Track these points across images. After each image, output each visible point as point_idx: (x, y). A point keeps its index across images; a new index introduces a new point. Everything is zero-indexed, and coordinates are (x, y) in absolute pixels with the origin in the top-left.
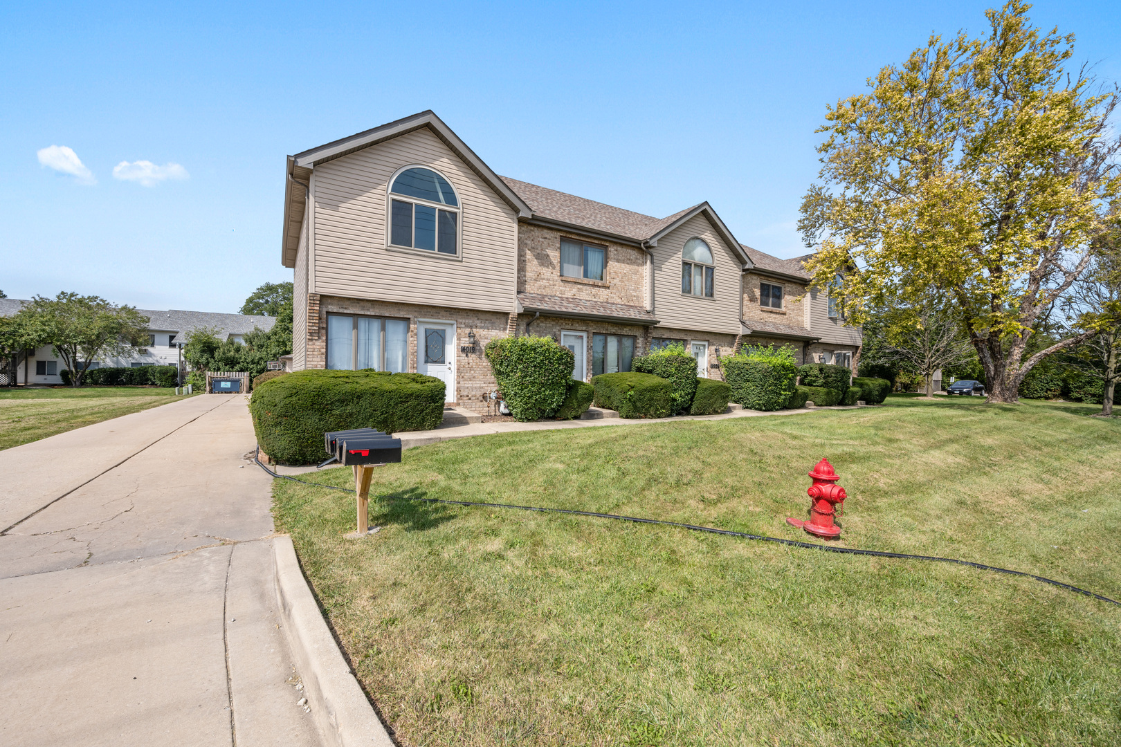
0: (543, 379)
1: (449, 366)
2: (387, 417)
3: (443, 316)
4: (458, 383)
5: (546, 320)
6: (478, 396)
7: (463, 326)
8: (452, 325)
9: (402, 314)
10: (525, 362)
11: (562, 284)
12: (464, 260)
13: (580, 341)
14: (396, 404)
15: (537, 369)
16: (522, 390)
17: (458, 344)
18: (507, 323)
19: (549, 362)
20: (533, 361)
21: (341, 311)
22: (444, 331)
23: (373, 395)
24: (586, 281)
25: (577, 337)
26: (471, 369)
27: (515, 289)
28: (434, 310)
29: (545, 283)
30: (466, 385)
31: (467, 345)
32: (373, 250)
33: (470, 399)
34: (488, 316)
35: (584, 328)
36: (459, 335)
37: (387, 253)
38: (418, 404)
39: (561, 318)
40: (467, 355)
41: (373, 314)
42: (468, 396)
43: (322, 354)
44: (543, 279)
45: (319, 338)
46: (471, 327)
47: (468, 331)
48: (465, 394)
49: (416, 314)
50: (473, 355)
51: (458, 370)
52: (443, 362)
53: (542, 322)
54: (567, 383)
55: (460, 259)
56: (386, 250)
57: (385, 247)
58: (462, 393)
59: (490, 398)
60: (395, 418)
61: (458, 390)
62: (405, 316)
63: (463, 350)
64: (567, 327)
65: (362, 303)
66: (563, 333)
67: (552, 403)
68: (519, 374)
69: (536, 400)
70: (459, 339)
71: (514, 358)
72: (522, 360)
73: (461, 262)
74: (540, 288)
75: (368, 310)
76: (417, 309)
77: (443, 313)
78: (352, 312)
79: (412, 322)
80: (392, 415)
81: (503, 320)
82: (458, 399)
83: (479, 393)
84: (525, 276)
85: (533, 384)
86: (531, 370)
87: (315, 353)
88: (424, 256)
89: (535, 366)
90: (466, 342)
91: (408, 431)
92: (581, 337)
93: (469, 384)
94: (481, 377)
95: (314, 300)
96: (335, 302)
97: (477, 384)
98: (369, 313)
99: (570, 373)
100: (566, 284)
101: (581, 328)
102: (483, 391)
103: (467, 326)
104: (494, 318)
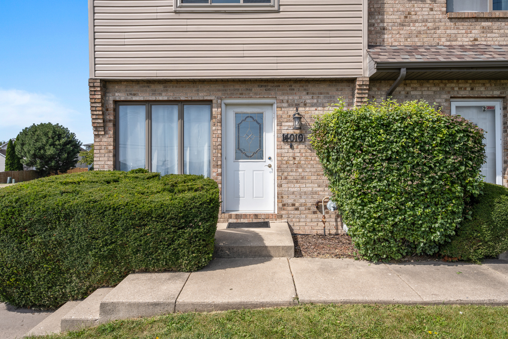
0: (407, 185)
1: (269, 162)
2: (114, 249)
3: (256, 94)
4: (280, 186)
5: (421, 85)
6: (309, 205)
7: (285, 105)
8: (272, 105)
9: (202, 96)
10: (367, 152)
11: (449, 24)
12: (282, 8)
13: (488, 115)
14: (127, 229)
15: (395, 165)
16: (363, 204)
17: (279, 131)
18: (353, 95)
19: (422, 150)
20: (387, 150)
21: (129, 98)
22: (261, 115)
23: (89, 214)
24: (498, 14)
25: (483, 109)
26: (298, 165)
27: (364, 40)
28: (243, 87)
29: (419, 26)
30: (291, 190)
31: (291, 132)
32: (160, 15)
33: (297, 209)
34: (323, 88)
35: (497, 93)
36: (279, 118)
37: (177, 16)
38: (163, 230)
39: (450, 79)
40: (291, 147)
41: (165, 98)
42: (293, 205)
43: (110, 152)
44: (416, 21)
45: (106, 133)
46: (297, 106)
47: (292, 111)
48: (290, 201)
49: (220, 94)
50: (301, 146)
51: (279, 167)
52: (261, 157)
53: (415, 89)
54: (465, 191)
55: (276, 8)
56: (176, 12)
57: (173, 9)
58: (286, 200)
59: (326, 208)
60: (129, 251)
61: (280, 196)
62: (206, 98)
63: (286, 138)
64: (462, 93)
65: (153, 87)
66: (454, 105)
67: (431, 230)
68: (355, 176)
69: (395, 225)
70: (280, 124)
71: (345, 145)
72: (360, 147)
73: (278, 11)
74: (410, 35)
75: (160, 94)
76: (221, 88)
77: (256, 89)
78: (142, 99)
79: (214, 105)
80: (123, 246)
81: (347, 91)
82: (280, 209)
83: (311, 201)
84: (383, 21)
85: (385, 194)
86: (380, 166)
87: (102, 151)
88: (225, 12)
89: (389, 159)
90: (289, 128)
91: (154, 271)
92: (492, 109)
93: (295, 188)
94: (314, 178)
95: (94, 87)
96: (123, 88)
97: (308, 187)
98: (161, 98)
99: (473, 172)
100: (459, 24)
101: (489, 94)
102: (316, 198)
103: (290, 105)
104: (332, 90)
